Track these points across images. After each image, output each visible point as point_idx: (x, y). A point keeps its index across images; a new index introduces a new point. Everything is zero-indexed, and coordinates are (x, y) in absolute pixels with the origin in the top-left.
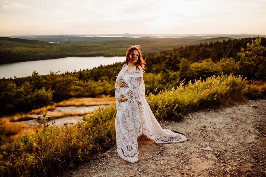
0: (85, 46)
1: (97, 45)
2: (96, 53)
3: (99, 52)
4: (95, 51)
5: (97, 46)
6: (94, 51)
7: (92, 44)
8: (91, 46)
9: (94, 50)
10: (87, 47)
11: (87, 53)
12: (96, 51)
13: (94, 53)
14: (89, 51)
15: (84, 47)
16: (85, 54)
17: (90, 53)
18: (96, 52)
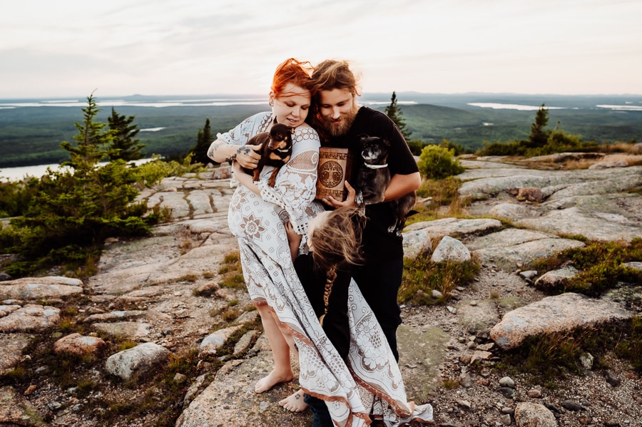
0: (10, 138)
1: (46, 131)
2: (39, 157)
3: (46, 154)
4: (39, 149)
5: (46, 137)
6: (35, 152)
7: (32, 131)
8: (29, 137)
9: (35, 149)
10: (16, 141)
11: (15, 158)
12: (40, 151)
13: (34, 155)
14: (20, 152)
15: (6, 141)
16: (8, 159)
17: (23, 157)
18: (40, 154)
